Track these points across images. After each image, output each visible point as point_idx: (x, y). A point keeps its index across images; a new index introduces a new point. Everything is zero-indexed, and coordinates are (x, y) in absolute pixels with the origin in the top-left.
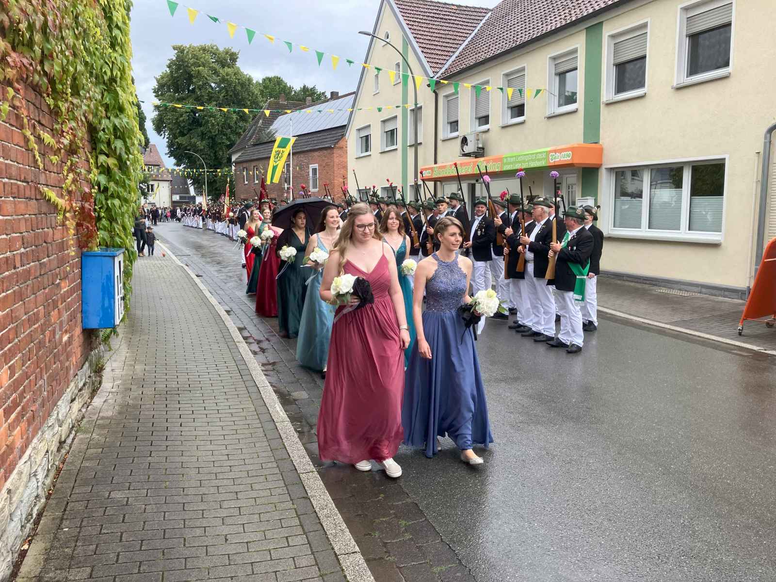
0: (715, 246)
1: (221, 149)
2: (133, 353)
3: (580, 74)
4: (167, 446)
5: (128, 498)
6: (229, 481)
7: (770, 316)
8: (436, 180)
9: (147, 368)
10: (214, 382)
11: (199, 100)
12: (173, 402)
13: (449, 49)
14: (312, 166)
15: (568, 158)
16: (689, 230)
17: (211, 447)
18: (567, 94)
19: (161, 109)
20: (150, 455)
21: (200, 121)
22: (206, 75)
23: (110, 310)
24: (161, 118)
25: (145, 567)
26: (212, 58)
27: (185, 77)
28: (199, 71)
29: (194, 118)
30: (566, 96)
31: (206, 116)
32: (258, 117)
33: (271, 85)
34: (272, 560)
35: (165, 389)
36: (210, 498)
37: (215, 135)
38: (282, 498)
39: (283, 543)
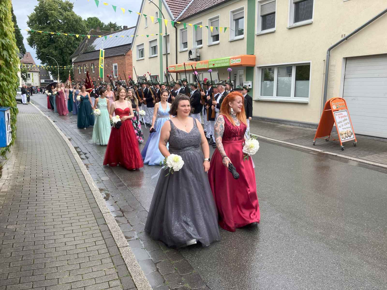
0: (306, 104)
1: (66, 55)
2: (18, 160)
3: (245, 20)
4: (36, 204)
5: (16, 228)
6: (67, 218)
7: (327, 136)
8: (177, 72)
9: (26, 167)
10: (61, 173)
11: (52, 29)
12: (40, 183)
13: (182, 6)
14: (114, 65)
15: (239, 62)
16: (295, 97)
17: (60, 204)
18: (239, 29)
19: (32, 33)
20: (28, 208)
21: (54, 40)
22: (56, 16)
23: (3, 138)
24: (32, 38)
25: (25, 258)
26: (59, 6)
27: (45, 16)
28: (52, 13)
29: (50, 38)
31: (57, 38)
32: (85, 38)
33: (92, 22)
34: (87, 251)
35: (36, 177)
36: (58, 226)
37: (63, 48)
38: (94, 225)
39: (93, 244)
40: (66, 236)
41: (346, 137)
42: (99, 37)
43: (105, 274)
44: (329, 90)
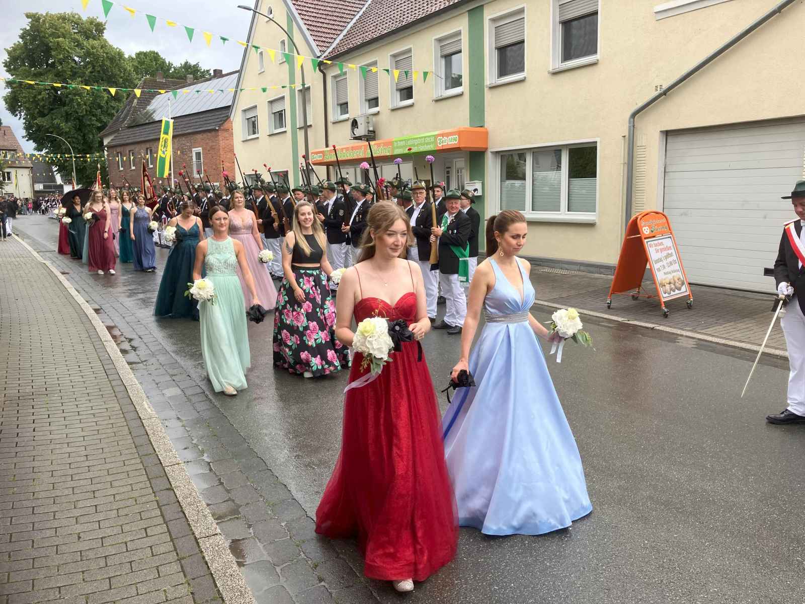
0: (591, 225)
1: (91, 131)
3: (464, 56)
4: (17, 453)
6: (85, 481)
7: (634, 290)
8: (328, 165)
11: (60, 76)
12: (25, 408)
13: (336, 27)
14: (195, 150)
15: (455, 142)
16: (568, 211)
17: (69, 450)
18: (453, 76)
19: (14, 85)
21: (63, 99)
22: (67, 48)
24: (15, 96)
26: (73, 29)
27: (42, 49)
28: (58, 42)
29: (55, 96)
30: (453, 78)
31: (70, 94)
32: (131, 96)
33: (147, 61)
34: (127, 551)
35: (18, 395)
36: (64, 500)
37: (82, 116)
38: (144, 492)
39: (141, 534)
40: (82, 520)
41: (671, 289)
42: (160, 93)
43: (164, 598)
44: (637, 197)
